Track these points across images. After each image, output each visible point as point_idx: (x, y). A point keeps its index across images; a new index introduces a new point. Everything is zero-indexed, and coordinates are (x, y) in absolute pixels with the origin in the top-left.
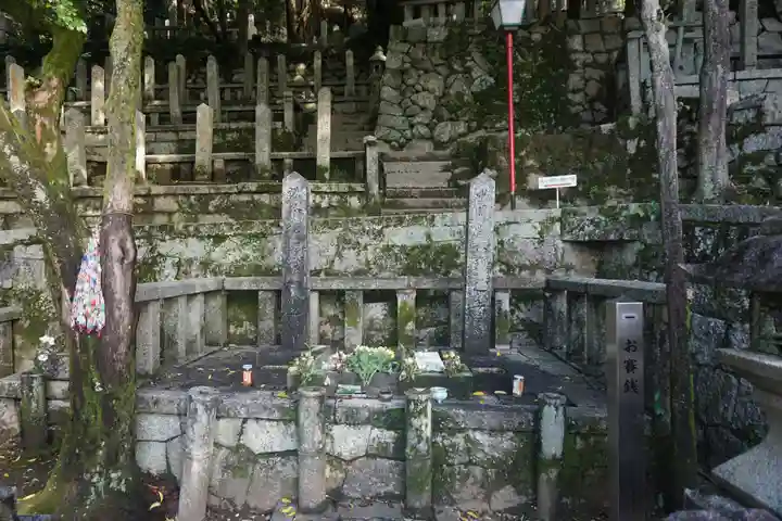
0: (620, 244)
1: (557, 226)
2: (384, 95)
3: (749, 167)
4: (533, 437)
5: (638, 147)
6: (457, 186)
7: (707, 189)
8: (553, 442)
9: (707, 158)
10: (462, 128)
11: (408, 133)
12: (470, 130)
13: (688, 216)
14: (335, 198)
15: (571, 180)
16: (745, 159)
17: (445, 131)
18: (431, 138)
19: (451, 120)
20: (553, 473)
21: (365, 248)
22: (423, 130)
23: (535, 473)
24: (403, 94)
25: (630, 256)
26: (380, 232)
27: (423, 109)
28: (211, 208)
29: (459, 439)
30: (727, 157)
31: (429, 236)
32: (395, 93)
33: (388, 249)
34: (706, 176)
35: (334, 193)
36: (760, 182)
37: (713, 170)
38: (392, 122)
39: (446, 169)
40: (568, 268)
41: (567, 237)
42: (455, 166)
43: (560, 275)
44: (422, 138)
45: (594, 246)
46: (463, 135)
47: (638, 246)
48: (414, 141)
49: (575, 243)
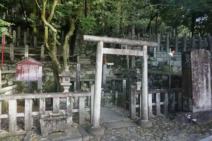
0: (121, 74)
1: (112, 71)
2: (76, 44)
3: (137, 64)
4: (114, 96)
5: (123, 59)
6: (92, 63)
7: (132, 67)
8: (117, 97)
9: (132, 62)
10: (91, 52)
11: (81, 52)
12: (93, 53)
13: (130, 71)
14: (71, 65)
15: (113, 64)
16: (137, 62)
17: (88, 52)
18: (85, 53)
19: (89, 50)
20: (117, 100)
21: (83, 74)
22: (84, 52)
23: (115, 100)
24: (79, 44)
25: (123, 76)
26: (85, 72)
27: (84, 47)
28: (46, 66)
29: (106, 97)
30: (135, 62)
31: (93, 73)
32: (78, 44)
33: (86, 75)
34: (132, 65)
35: (71, 64)
36: (139, 66)
37: (133, 64)
38: (77, 50)
39: (90, 60)
40: (114, 78)
41: (114, 73)
42: (91, 60)
43: (112, 79)
44: (84, 53)
45: (118, 75)
46: (91, 53)
47: (124, 75)
48: (82, 54)
49: (114, 74)
